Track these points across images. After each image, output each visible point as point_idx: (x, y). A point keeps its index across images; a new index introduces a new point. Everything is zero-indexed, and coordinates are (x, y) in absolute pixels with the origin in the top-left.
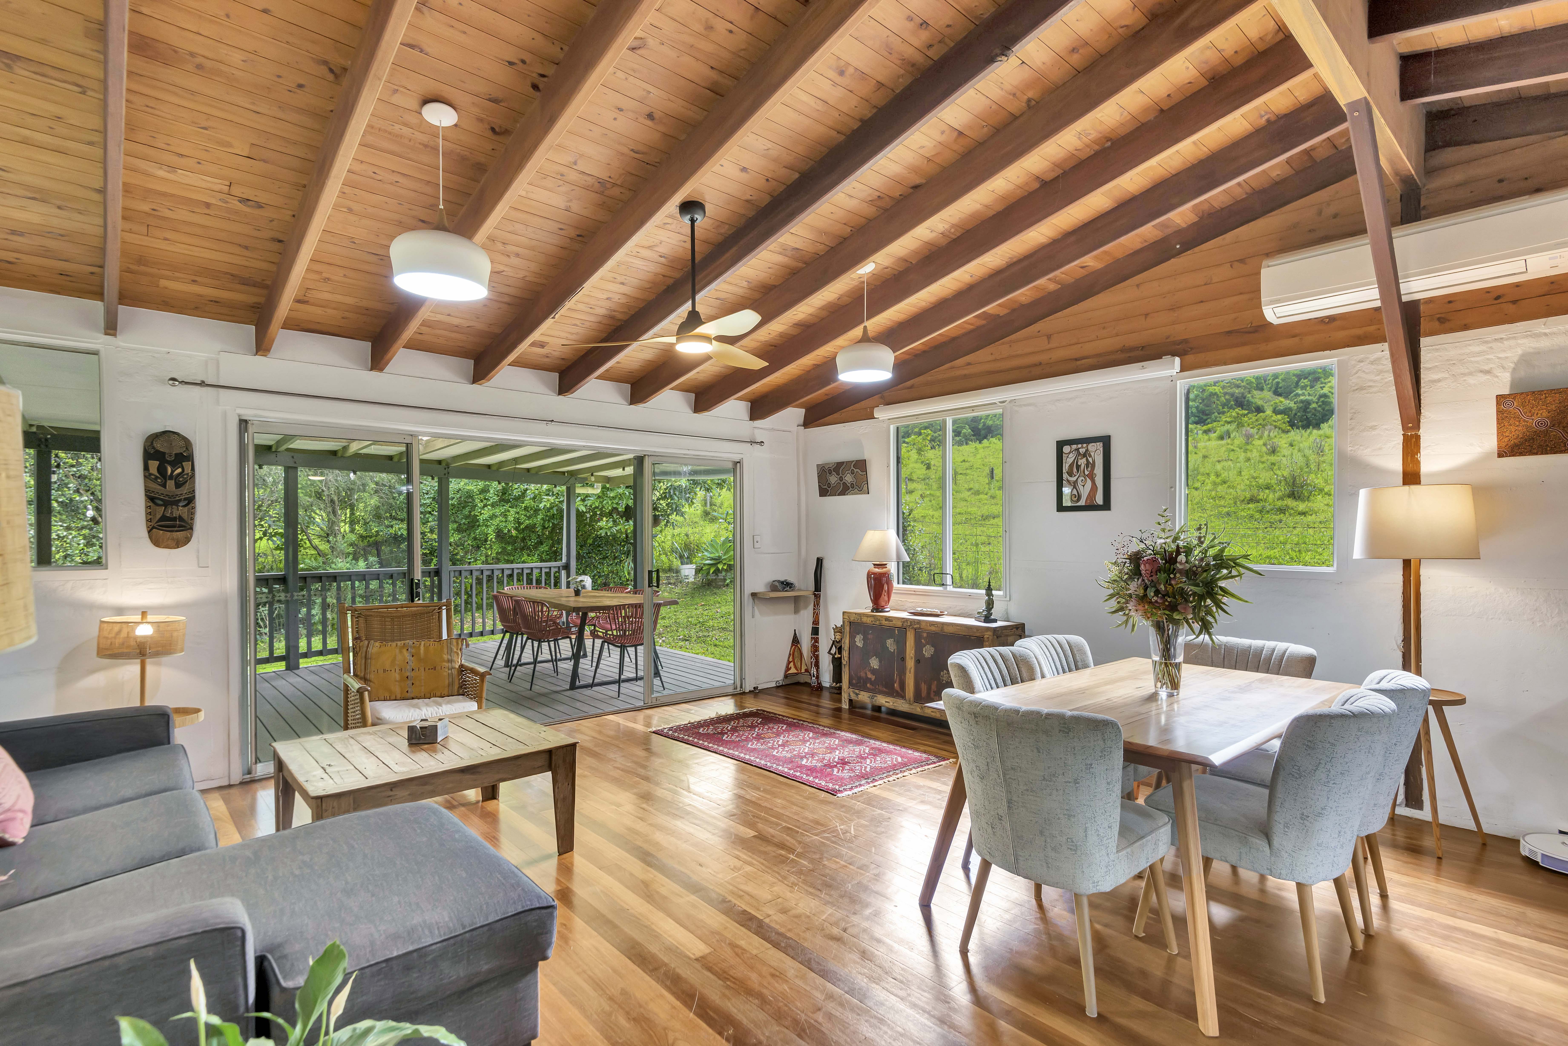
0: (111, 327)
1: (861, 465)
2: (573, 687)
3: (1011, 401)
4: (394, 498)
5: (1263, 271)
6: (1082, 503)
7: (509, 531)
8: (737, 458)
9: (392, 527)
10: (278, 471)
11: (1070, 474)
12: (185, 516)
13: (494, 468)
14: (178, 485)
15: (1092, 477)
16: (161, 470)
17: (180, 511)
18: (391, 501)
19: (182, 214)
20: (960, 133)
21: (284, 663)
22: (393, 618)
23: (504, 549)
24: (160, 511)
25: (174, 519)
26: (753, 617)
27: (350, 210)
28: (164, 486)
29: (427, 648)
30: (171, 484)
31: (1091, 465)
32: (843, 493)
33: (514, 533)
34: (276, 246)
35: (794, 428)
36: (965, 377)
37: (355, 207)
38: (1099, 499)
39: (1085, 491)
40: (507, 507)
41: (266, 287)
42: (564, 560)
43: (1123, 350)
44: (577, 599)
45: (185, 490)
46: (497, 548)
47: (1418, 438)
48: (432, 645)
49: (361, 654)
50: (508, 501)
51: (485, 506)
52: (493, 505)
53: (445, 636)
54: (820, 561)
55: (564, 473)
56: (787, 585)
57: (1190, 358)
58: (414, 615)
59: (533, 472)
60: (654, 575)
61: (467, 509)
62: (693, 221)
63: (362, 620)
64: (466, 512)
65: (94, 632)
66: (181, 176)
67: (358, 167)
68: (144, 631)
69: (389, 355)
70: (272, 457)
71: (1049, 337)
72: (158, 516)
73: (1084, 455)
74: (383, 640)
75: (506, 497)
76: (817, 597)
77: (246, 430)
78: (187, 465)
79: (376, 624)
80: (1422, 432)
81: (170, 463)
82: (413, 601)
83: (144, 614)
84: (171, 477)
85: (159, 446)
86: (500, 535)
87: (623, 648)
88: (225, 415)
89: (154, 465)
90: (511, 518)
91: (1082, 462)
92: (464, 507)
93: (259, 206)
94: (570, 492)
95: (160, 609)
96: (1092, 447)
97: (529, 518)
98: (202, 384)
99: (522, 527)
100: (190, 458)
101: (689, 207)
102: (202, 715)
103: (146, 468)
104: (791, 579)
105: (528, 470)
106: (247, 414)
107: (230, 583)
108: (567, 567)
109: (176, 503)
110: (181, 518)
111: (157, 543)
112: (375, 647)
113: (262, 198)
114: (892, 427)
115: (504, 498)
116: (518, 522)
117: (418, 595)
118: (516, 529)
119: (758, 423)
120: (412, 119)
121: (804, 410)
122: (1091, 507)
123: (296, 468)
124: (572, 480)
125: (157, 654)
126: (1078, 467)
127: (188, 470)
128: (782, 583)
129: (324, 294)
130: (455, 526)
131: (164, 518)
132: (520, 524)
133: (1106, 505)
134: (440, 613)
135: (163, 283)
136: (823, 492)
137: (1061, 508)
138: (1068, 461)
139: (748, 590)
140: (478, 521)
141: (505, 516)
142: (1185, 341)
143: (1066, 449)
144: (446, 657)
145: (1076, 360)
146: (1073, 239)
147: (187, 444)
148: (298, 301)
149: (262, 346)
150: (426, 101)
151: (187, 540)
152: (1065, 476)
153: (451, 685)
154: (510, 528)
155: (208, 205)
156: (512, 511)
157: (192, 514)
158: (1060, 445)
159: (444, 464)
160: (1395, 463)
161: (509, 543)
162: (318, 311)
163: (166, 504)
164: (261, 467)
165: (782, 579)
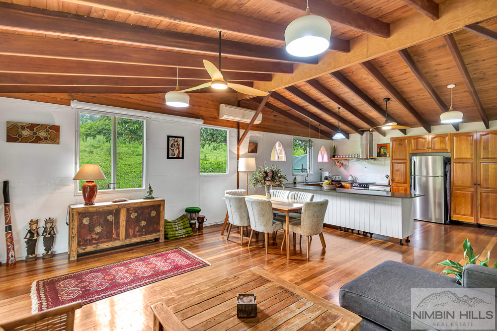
1: (57, 129)
3: (151, 118)
6: (175, 156)
11: (172, 146)
15: (178, 148)
31: (178, 145)
38: (181, 156)
39: (176, 153)
73: (176, 142)
80: (240, 147)
91: (176, 144)
96: (179, 139)
122: (178, 158)
126: (174, 145)
133: (182, 158)
137: (168, 158)
138: (171, 142)
143: (170, 139)
152: (170, 147)
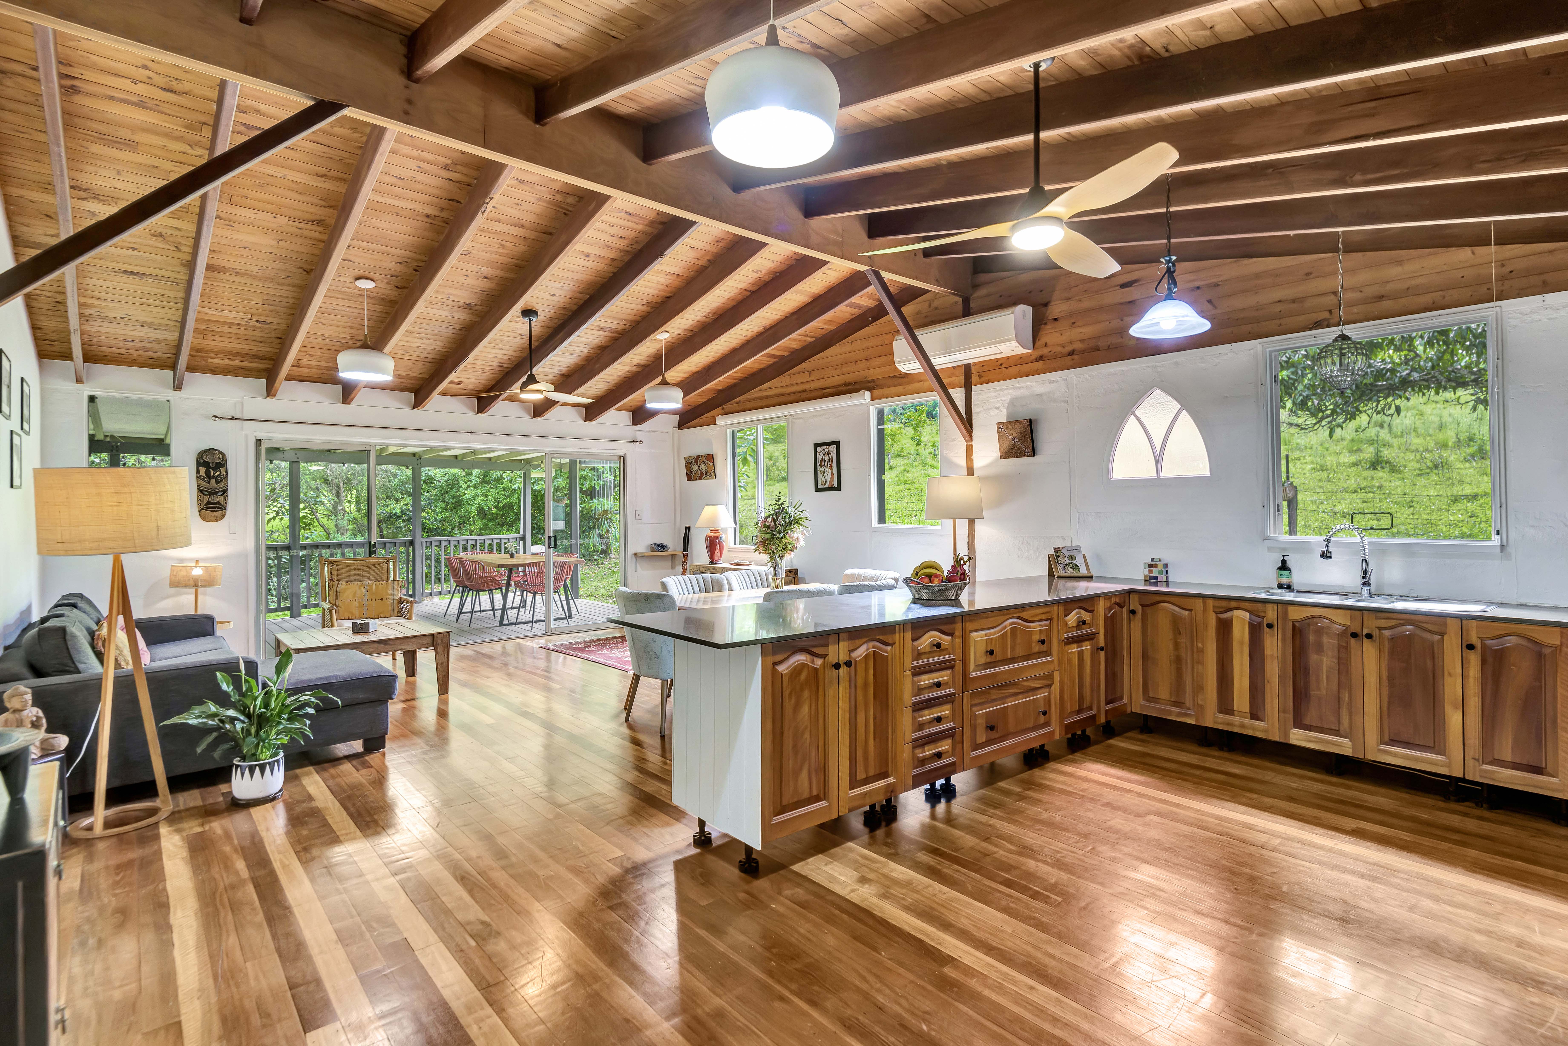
0: (178, 386)
1: (711, 458)
2: (501, 624)
3: (790, 416)
4: (389, 481)
5: (895, 342)
6: (827, 486)
7: (490, 509)
8: (621, 453)
9: (388, 506)
10: (285, 464)
11: (821, 466)
12: (222, 502)
13: (459, 458)
14: (217, 482)
15: (831, 468)
16: (207, 473)
17: (218, 498)
18: (388, 484)
19: (224, 329)
20: (678, 275)
21: (288, 612)
22: (355, 567)
23: (485, 524)
24: (206, 499)
25: (215, 504)
26: (636, 571)
27: (321, 323)
28: (209, 483)
29: (377, 586)
30: (213, 481)
31: (831, 460)
32: (700, 479)
33: (494, 510)
34: (279, 341)
35: (671, 430)
36: (768, 397)
37: (324, 321)
38: (835, 484)
39: (828, 478)
40: (488, 488)
41: (274, 360)
42: (522, 533)
43: (846, 384)
44: (512, 560)
45: (221, 485)
46: (479, 524)
47: (972, 446)
48: (381, 584)
49: (333, 590)
50: (488, 483)
51: (469, 487)
52: (475, 487)
53: (391, 579)
54: (688, 529)
55: (521, 460)
56: (662, 547)
57: (876, 392)
58: (370, 565)
59: (493, 460)
60: (553, 539)
61: (454, 490)
62: (530, 320)
63: (334, 568)
64: (453, 492)
65: (167, 573)
66: (224, 313)
67: (323, 305)
68: (197, 572)
69: (352, 396)
70: (280, 455)
71: (810, 372)
72: (205, 502)
73: (828, 454)
74: (348, 581)
75: (487, 479)
76: (685, 556)
77: (260, 445)
78: (223, 470)
79: (344, 571)
80: (973, 443)
81: (212, 468)
82: (370, 556)
83: (197, 561)
84: (213, 478)
85: (206, 458)
86: (481, 512)
87: (535, 594)
88: (246, 436)
89: (203, 470)
90: (491, 498)
91: (827, 458)
92: (451, 489)
93: (268, 323)
94: (525, 476)
95: (206, 560)
96: (831, 448)
97: (507, 497)
98: (233, 418)
99: (501, 505)
100: (225, 465)
101: (528, 313)
102: (232, 625)
103: (198, 472)
104: (665, 543)
105: (490, 459)
106: (260, 436)
107: (250, 544)
108: (523, 538)
109: (216, 493)
110: (219, 503)
111: (204, 518)
112: (342, 585)
113: (269, 320)
114: (728, 430)
115: (485, 480)
116: (497, 500)
117: (375, 552)
118: (496, 507)
119: (638, 427)
120: (351, 285)
121: (678, 416)
122: (831, 488)
123: (298, 462)
124: (527, 467)
125: (204, 586)
126: (825, 461)
127: (223, 472)
128: (658, 545)
129: (310, 362)
130: (443, 505)
131: (208, 503)
132: (499, 502)
134: (388, 564)
135: (210, 360)
136: (689, 478)
138: (820, 457)
139: (631, 550)
140: (462, 500)
141: (486, 496)
142: (873, 381)
143: (819, 449)
144: (390, 592)
145: (823, 389)
146: (795, 317)
147: (224, 456)
148: (293, 366)
149: (270, 392)
150: (357, 279)
151: (223, 516)
152: (818, 467)
153: (392, 610)
154: (490, 506)
155: (239, 325)
156: (493, 491)
157: (226, 500)
158: (816, 446)
159: (417, 456)
160: (963, 462)
161: (490, 520)
162: (307, 370)
163: (210, 494)
164: (271, 462)
165: (659, 543)
